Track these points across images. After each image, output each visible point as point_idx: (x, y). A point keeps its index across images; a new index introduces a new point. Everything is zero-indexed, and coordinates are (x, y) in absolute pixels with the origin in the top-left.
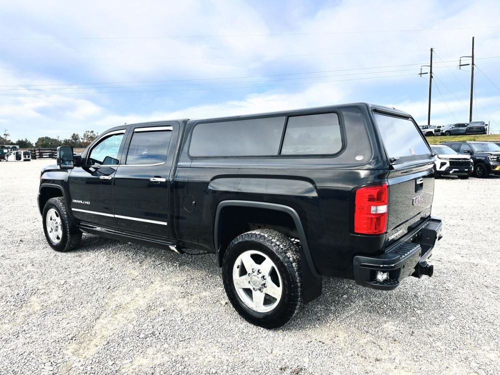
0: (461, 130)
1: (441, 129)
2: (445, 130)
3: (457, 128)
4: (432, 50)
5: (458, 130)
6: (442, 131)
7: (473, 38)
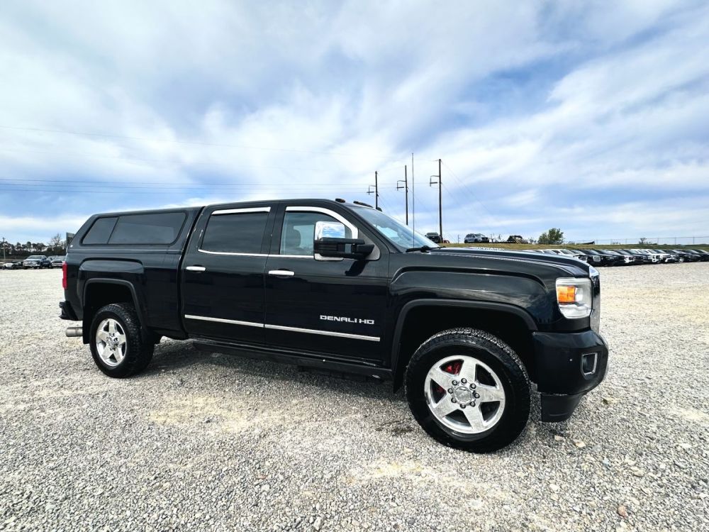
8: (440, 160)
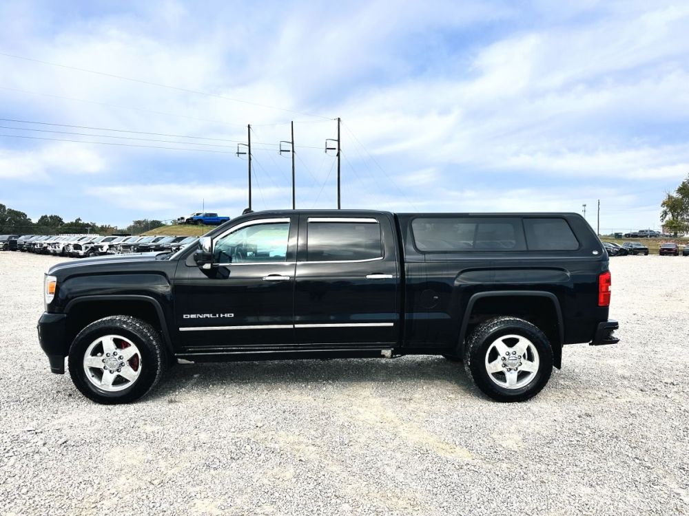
4: (249, 127)
7: (292, 122)
8: (339, 119)
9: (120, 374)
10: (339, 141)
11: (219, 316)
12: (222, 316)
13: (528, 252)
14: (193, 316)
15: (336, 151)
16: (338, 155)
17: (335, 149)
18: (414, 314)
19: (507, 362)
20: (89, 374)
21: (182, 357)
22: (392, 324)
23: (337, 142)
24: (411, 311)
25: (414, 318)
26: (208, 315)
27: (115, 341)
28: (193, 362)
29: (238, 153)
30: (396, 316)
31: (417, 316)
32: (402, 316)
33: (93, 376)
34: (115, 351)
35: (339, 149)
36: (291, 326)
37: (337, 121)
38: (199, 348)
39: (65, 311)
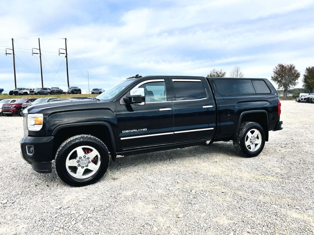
0: (45, 92)
1: (34, 90)
2: (37, 91)
3: (43, 91)
4: (12, 39)
5: (44, 92)
6: (35, 92)
7: (39, 38)
9: (88, 168)
10: (66, 50)
11: (140, 130)
12: (141, 130)
13: (256, 94)
14: (127, 131)
15: (65, 55)
16: (66, 56)
17: (64, 54)
18: (221, 123)
19: (252, 141)
20: (69, 171)
21: (119, 154)
22: (213, 128)
23: (65, 50)
24: (220, 122)
25: (221, 125)
26: (135, 130)
27: (84, 149)
28: (124, 156)
29: (6, 54)
30: (214, 125)
31: (222, 124)
32: (216, 124)
33: (71, 172)
34: (84, 155)
35: (67, 54)
36: (173, 133)
37: (65, 40)
38: (128, 148)
39: (52, 134)
